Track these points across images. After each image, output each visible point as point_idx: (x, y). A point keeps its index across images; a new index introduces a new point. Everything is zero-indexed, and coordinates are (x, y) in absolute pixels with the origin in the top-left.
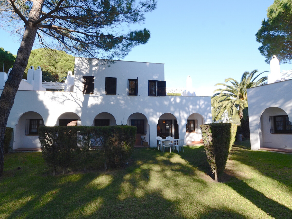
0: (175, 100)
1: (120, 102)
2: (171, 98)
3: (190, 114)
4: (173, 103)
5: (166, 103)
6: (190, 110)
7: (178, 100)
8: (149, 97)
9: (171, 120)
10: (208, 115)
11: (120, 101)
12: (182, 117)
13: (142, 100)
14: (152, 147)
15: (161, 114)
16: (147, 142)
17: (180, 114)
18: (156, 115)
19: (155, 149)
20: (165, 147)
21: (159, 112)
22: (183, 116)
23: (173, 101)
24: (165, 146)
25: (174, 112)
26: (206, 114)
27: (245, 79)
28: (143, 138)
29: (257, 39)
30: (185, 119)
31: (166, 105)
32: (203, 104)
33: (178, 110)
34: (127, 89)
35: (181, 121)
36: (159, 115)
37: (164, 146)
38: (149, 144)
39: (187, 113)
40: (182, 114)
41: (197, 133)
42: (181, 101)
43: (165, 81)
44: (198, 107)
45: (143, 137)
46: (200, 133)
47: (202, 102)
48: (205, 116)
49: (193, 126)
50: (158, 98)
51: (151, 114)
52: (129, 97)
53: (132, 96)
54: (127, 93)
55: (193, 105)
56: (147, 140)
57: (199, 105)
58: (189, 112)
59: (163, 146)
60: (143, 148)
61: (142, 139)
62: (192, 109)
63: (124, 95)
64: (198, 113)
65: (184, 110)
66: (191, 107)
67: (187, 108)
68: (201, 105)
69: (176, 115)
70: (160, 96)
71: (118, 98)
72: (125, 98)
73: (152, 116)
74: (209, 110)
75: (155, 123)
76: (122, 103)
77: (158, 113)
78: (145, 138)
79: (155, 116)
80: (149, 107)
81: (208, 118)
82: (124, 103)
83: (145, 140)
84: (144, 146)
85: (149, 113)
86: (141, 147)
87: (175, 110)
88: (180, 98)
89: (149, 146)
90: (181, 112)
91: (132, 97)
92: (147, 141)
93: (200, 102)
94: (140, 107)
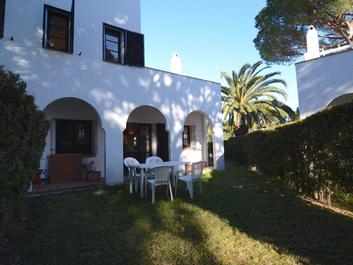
0: (161, 80)
1: (16, 62)
2: (155, 74)
3: (188, 110)
4: (158, 85)
5: (144, 83)
6: (190, 104)
7: (168, 81)
8: (104, 63)
9: (150, 125)
10: (217, 117)
11: (15, 59)
12: (175, 117)
13: (83, 67)
14: (112, 185)
15: (133, 107)
16: (99, 173)
17: (171, 109)
18: (122, 107)
19: (120, 192)
20: (156, 185)
21: (129, 101)
22: (177, 114)
23: (159, 81)
24: (158, 182)
25: (160, 104)
26: (213, 113)
27: (243, 75)
28: (87, 163)
29: (256, 24)
30: (181, 122)
31: (143, 88)
32: (209, 95)
33: (167, 100)
34: (41, 32)
35: (172, 125)
36: (129, 108)
37: (152, 181)
38: (102, 175)
39: (184, 108)
40: (174, 111)
41: (194, 149)
42: (173, 84)
43: (142, 33)
44: (201, 99)
45: (87, 160)
46: (198, 150)
47: (208, 92)
48: (212, 117)
49: (187, 138)
50: (127, 69)
51: (108, 104)
52: (45, 54)
53: (56, 52)
54: (41, 41)
55: (194, 95)
56: (98, 167)
57: (204, 96)
58: (188, 107)
59: (149, 184)
60: (87, 189)
61: (85, 165)
62: (193, 102)
63: (29, 44)
64: (203, 110)
65: (178, 102)
66: (190, 97)
67: (183, 100)
68: (206, 97)
69: (165, 110)
70: (131, 66)
71: (9, 48)
72: (34, 53)
73: (112, 109)
74: (218, 106)
75: (117, 127)
76: (21, 66)
77: (125, 105)
78: (93, 162)
79: (118, 110)
80: (105, 88)
81: (217, 120)
82: (29, 66)
83: (93, 168)
84: (89, 184)
85: (103, 101)
86: (82, 186)
87: (163, 102)
88: (171, 77)
89: (105, 181)
90: (173, 106)
91: (57, 55)
92: (97, 170)
93: (204, 91)
94: (78, 83)
